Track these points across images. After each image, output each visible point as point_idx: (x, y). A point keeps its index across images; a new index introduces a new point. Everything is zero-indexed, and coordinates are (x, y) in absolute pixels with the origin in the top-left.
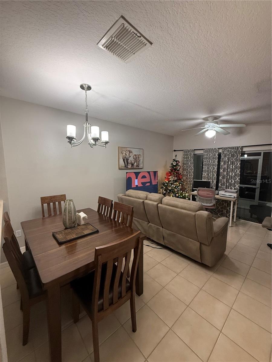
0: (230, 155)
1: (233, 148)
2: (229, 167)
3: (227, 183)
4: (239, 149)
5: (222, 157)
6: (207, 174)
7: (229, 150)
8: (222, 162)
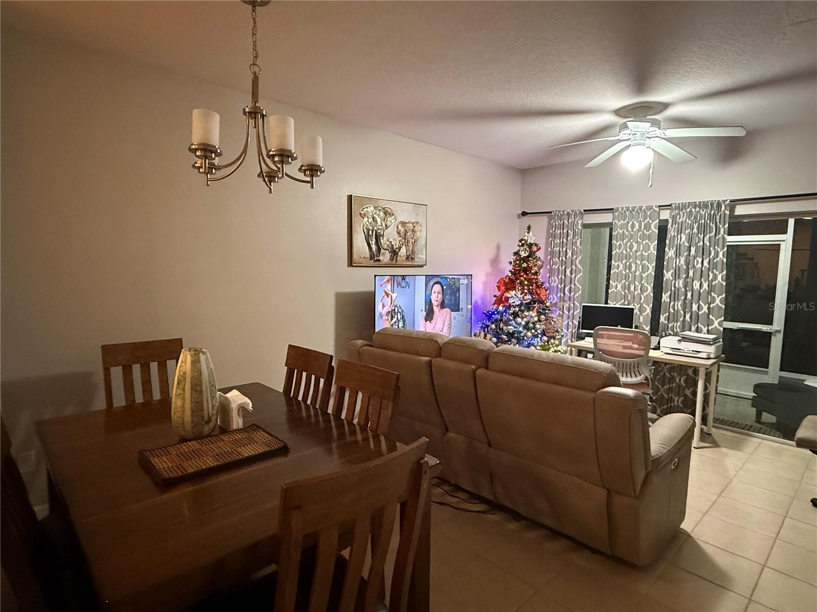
0: (696, 226)
1: (705, 205)
2: (691, 263)
3: (685, 313)
4: (723, 208)
5: (672, 232)
6: (624, 287)
7: (691, 211)
8: (669, 250)
